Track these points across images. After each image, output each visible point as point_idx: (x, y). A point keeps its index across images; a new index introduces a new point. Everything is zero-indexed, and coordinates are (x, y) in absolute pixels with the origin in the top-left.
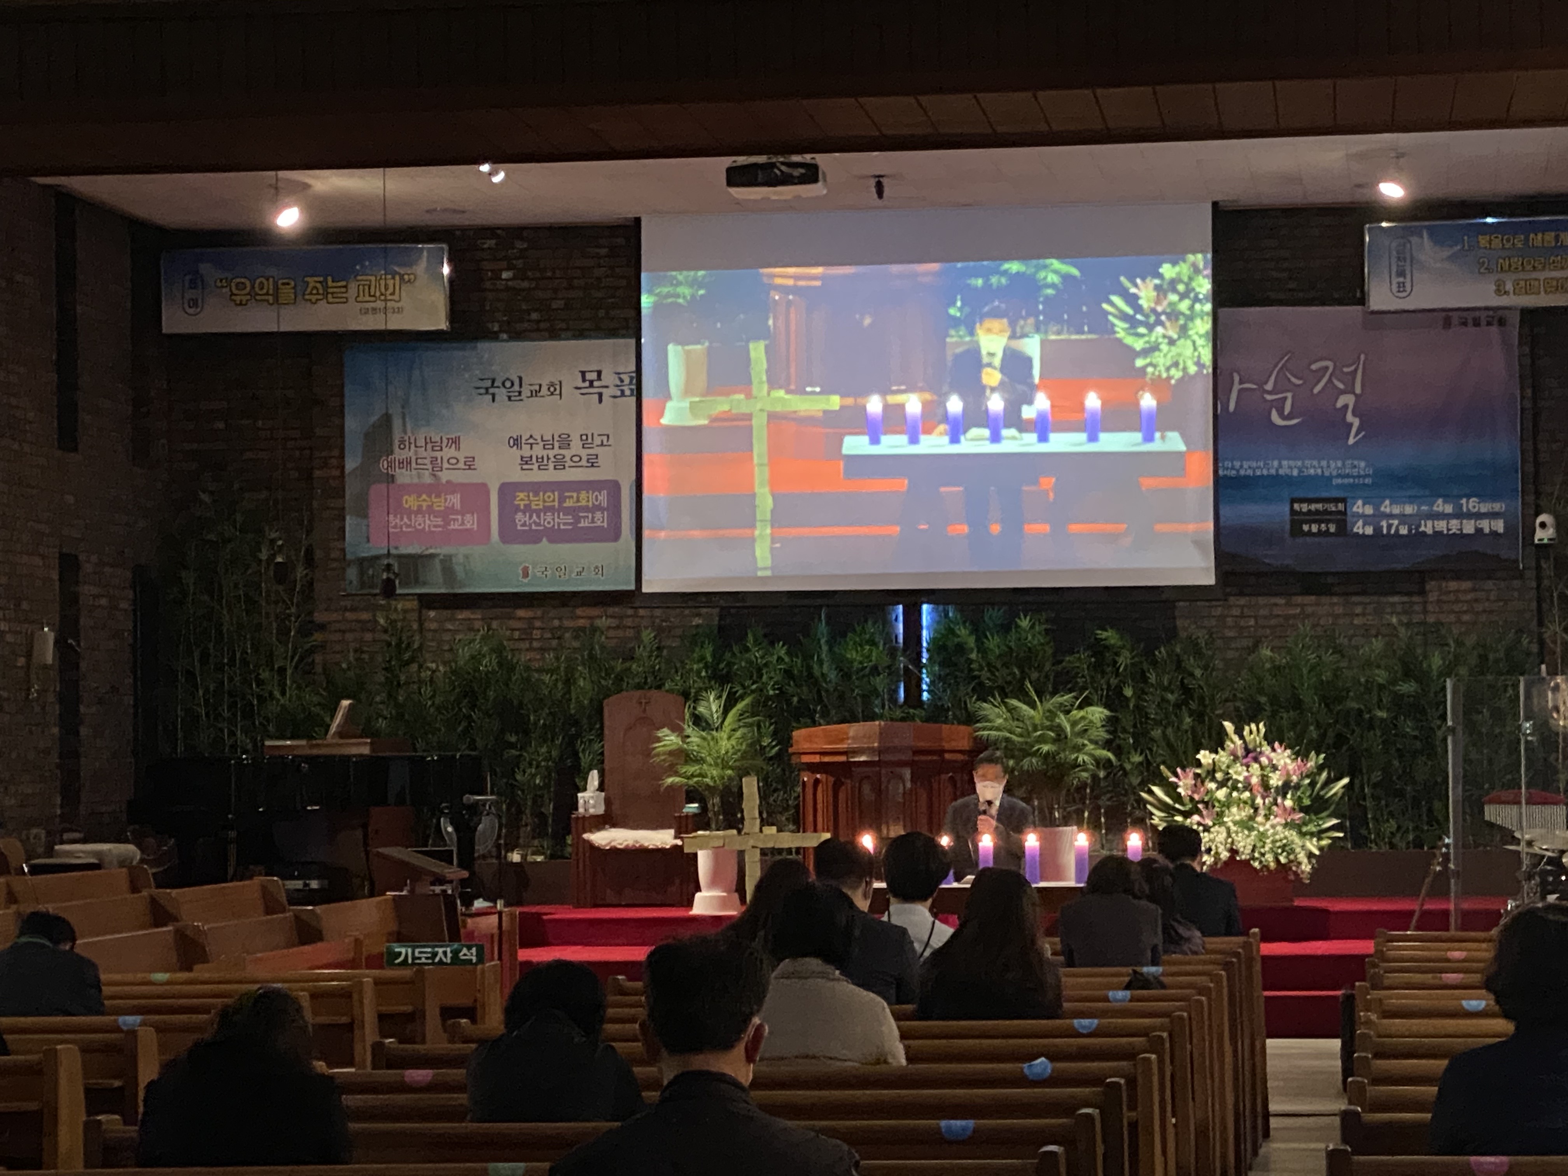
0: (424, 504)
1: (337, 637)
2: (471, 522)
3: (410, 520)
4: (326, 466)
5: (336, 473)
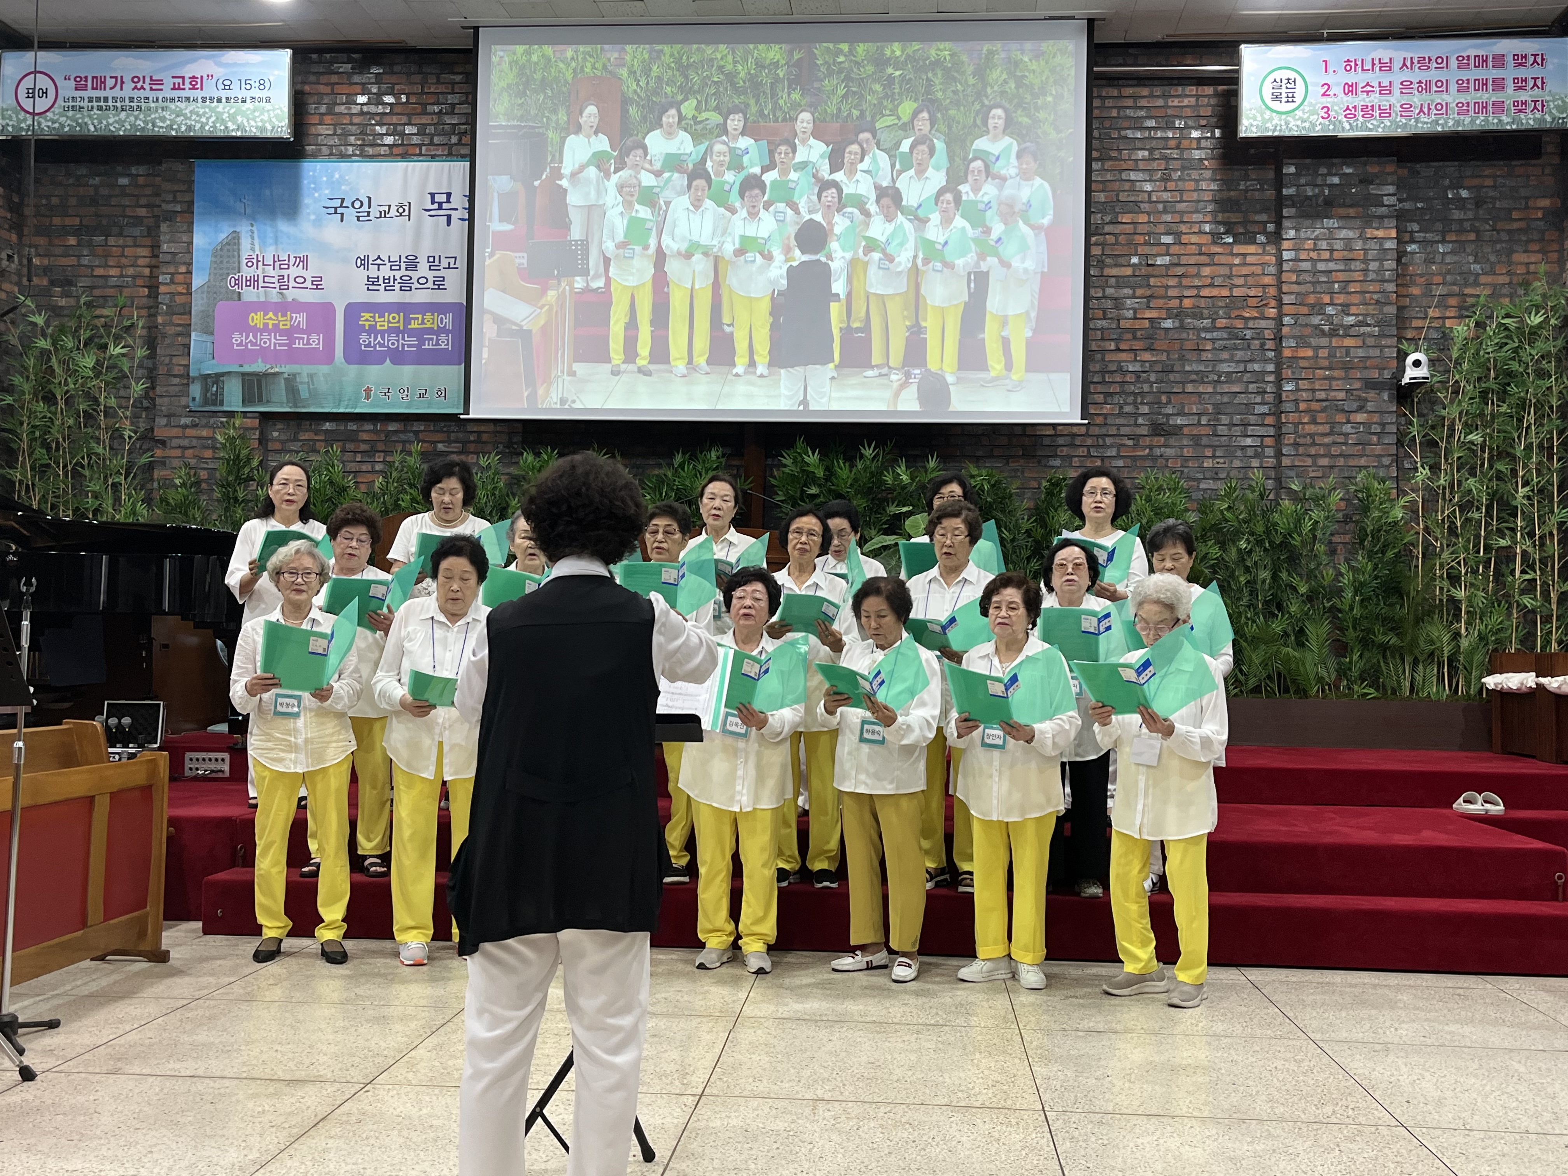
0: (271, 322)
1: (178, 453)
2: (316, 341)
3: (255, 337)
4: (172, 282)
5: (181, 289)
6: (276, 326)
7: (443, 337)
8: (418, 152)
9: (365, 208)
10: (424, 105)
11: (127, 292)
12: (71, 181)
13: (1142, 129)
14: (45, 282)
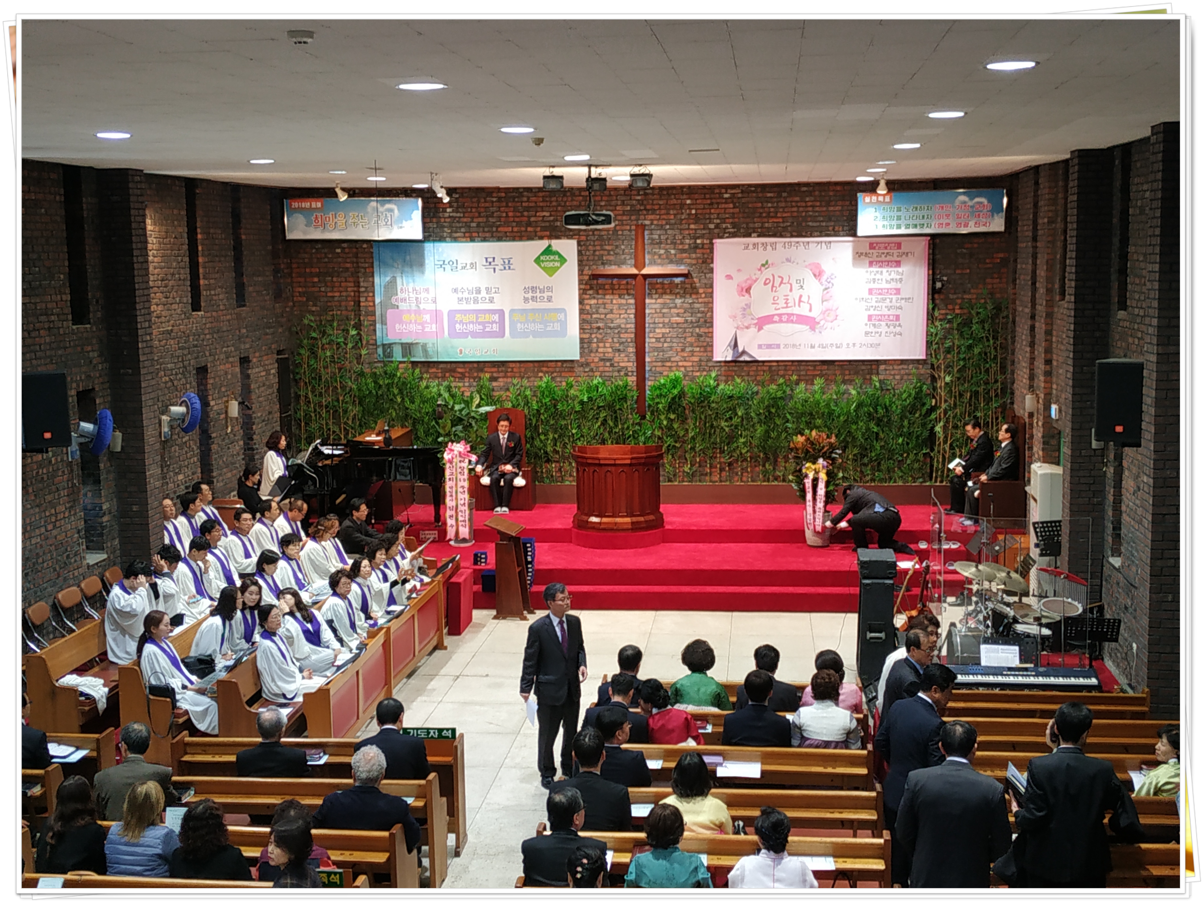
0: (413, 319)
2: (435, 328)
3: (406, 326)
4: (366, 300)
5: (371, 304)
6: (416, 321)
7: (494, 325)
8: (476, 235)
9: (455, 265)
10: (479, 213)
11: (343, 304)
12: (314, 251)
13: (816, 222)
14: (305, 299)
